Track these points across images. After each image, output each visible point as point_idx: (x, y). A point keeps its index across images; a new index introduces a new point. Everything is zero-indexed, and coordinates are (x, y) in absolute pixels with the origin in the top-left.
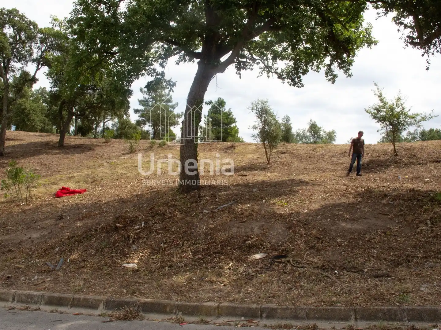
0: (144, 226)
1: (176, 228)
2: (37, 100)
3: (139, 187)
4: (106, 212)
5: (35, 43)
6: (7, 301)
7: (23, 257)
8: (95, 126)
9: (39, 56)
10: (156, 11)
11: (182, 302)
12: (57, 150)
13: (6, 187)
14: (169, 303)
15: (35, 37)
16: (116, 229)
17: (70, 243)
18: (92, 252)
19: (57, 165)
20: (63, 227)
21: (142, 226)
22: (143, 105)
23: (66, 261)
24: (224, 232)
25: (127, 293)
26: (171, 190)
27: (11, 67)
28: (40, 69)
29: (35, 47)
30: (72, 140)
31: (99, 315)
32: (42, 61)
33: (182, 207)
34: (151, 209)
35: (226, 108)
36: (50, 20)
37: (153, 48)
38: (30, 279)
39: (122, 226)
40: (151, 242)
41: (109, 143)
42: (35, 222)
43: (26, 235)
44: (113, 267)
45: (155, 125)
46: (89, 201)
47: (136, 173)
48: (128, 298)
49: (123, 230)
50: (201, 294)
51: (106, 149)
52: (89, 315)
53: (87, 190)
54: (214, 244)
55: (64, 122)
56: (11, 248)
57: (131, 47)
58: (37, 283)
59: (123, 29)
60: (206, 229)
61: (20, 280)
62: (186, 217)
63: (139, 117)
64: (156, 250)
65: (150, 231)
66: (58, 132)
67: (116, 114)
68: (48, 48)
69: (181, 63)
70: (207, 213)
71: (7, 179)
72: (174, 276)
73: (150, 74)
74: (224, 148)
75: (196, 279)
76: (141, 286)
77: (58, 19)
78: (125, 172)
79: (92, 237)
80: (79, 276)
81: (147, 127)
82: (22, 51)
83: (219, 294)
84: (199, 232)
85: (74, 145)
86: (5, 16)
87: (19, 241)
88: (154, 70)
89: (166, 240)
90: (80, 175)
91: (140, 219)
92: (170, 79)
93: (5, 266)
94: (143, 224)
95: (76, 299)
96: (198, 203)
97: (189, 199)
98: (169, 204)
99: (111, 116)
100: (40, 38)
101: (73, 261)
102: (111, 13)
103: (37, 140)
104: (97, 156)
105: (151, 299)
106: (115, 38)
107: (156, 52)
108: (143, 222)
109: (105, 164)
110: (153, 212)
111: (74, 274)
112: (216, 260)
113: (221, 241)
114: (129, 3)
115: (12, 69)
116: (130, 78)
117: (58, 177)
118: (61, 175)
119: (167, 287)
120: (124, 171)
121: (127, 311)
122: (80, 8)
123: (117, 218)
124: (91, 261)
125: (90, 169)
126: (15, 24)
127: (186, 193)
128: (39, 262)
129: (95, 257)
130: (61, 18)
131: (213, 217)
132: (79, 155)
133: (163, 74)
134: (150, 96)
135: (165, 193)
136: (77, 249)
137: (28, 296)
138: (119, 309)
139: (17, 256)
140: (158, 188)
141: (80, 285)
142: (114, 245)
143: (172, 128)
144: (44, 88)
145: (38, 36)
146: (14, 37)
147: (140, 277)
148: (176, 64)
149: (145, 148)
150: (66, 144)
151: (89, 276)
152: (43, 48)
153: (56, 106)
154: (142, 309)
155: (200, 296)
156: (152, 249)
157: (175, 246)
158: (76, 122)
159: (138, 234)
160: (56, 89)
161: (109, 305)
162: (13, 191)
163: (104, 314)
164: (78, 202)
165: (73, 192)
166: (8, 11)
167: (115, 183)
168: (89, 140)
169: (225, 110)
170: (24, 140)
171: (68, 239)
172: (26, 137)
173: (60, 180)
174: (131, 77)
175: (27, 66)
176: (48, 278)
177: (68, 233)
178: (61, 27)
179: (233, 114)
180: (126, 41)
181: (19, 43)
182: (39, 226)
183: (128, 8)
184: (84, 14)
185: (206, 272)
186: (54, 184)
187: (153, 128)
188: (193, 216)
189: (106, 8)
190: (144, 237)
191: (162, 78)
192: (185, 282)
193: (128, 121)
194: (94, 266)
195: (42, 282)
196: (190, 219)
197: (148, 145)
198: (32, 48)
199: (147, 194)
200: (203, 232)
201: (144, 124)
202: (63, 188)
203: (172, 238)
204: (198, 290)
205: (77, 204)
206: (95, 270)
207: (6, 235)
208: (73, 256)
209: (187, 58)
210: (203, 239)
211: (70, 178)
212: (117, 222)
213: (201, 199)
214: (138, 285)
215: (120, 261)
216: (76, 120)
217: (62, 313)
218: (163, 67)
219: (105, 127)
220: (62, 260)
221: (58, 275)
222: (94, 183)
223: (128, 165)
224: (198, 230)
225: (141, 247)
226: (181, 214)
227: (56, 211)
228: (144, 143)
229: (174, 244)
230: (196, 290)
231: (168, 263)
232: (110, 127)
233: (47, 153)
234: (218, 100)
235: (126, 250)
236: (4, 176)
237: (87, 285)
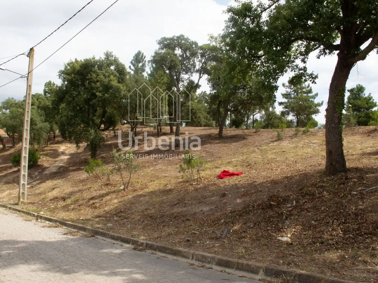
0: (295, 205)
1: (325, 208)
2: (200, 102)
3: (288, 170)
4: (260, 191)
5: (197, 58)
6: (188, 258)
7: (197, 226)
8: (246, 119)
9: (201, 67)
10: (295, 14)
11: (336, 278)
12: (218, 140)
13: (182, 170)
14: (323, 277)
15: (197, 53)
16: (271, 207)
17: (232, 216)
18: (250, 225)
19: (218, 152)
20: (226, 203)
21: (294, 204)
22: (286, 98)
23: (230, 231)
24: (375, 213)
25: (284, 264)
26: (318, 172)
27: (181, 79)
28: (202, 77)
29: (197, 60)
30: (229, 131)
31: (260, 280)
32: (203, 71)
33: (330, 188)
34: (301, 190)
35: (366, 94)
36: (208, 38)
37: (293, 47)
38: (203, 243)
39: (276, 204)
40: (303, 219)
41: (259, 133)
42: (205, 198)
43: (198, 208)
44: (269, 239)
45: (297, 115)
46: (246, 182)
47: (284, 158)
48: (285, 268)
49: (277, 207)
50: (356, 273)
51: (257, 138)
52: (251, 278)
53: (243, 172)
54: (365, 225)
55: (222, 118)
56: (188, 218)
57: (274, 49)
58: (209, 247)
59: (266, 34)
60: (355, 210)
61: (196, 243)
62: (335, 198)
63: (283, 108)
64: (308, 227)
65: (301, 209)
66: (217, 126)
67: (263, 108)
68: (207, 60)
69: (322, 57)
70: (355, 195)
71: (183, 164)
72: (326, 253)
73: (294, 70)
74: (366, 132)
75: (348, 258)
76: (295, 258)
77: (213, 36)
78: (275, 157)
79: (250, 212)
80: (241, 244)
81: (291, 117)
82: (188, 65)
83: (375, 275)
84: (348, 212)
85: (230, 136)
86: (175, 41)
87: (194, 213)
88: (297, 66)
89: (316, 218)
90: (237, 160)
91: (291, 198)
92: (312, 72)
93: (185, 231)
94: (294, 203)
95: (240, 263)
96: (345, 185)
97: (336, 181)
98: (317, 186)
99: (259, 109)
100: (200, 53)
101: (235, 231)
102: (255, 24)
103: (202, 133)
104: (250, 144)
105: (306, 271)
106: (261, 43)
107: (297, 50)
108: (294, 201)
109: (257, 150)
110: (303, 193)
111: (237, 243)
112: (369, 241)
113: (372, 222)
114: (270, 13)
115: (182, 80)
116: (275, 76)
117: (220, 162)
118: (222, 160)
119: (320, 262)
120: (273, 156)
121: (284, 280)
122: (230, 25)
123: (271, 197)
124: (250, 233)
125: (245, 155)
126: (182, 46)
127: (333, 175)
128: (210, 230)
129: (253, 229)
130: (216, 35)
131: (362, 198)
132: (235, 144)
133: (305, 69)
134: (292, 90)
135: (312, 176)
136: (238, 222)
137: (203, 256)
138: (276, 277)
139: (193, 224)
140: (306, 170)
141: (242, 252)
142: (269, 220)
143: (313, 116)
144: (205, 91)
145: (199, 52)
146: (182, 56)
147: (293, 250)
148: (317, 58)
149: (291, 136)
150: (224, 135)
151: (249, 245)
152: (203, 61)
153: (214, 105)
154: (297, 279)
155: (355, 275)
156: (304, 225)
157: (325, 224)
158: (231, 116)
159: (291, 211)
160: (215, 91)
161: (268, 272)
162: (188, 174)
163: (264, 279)
164: (237, 182)
165: (232, 174)
166: (177, 37)
167: (267, 167)
168: (242, 131)
169: (364, 95)
170: (192, 134)
171: (231, 212)
172: (193, 131)
173: (221, 164)
174: (277, 75)
175: (192, 76)
176: (217, 244)
177: (230, 208)
178: (217, 42)
179: (373, 98)
180: (270, 45)
181: (185, 60)
182: (208, 201)
183: (270, 16)
184: (234, 29)
185: (358, 251)
186: (217, 168)
187: (297, 117)
188: (342, 197)
189: (250, 20)
190: (296, 215)
191: (304, 72)
192: (337, 260)
193: (273, 113)
194: (253, 237)
195: (213, 247)
196: (339, 200)
197: (293, 133)
198: (195, 61)
199: (296, 176)
200: (353, 212)
201: (288, 114)
202: (225, 171)
203: (322, 216)
204: (351, 269)
205: (236, 185)
206: (253, 240)
207: (184, 207)
208: (235, 228)
209: (327, 51)
210: (353, 219)
211: (229, 162)
212: (271, 200)
213: (348, 180)
214: (292, 257)
215: (275, 234)
216: (231, 114)
217: (229, 274)
218: (305, 62)
219: (254, 119)
220: (226, 230)
221: (224, 242)
222: (249, 167)
223: (277, 150)
224: (347, 210)
225: (293, 223)
226: (329, 194)
227: (219, 190)
228: (290, 131)
229: (324, 222)
230: (350, 268)
231: (320, 240)
232: (259, 119)
233: (210, 143)
234: (357, 87)
235: (280, 225)
236: (180, 162)
237: (248, 252)
